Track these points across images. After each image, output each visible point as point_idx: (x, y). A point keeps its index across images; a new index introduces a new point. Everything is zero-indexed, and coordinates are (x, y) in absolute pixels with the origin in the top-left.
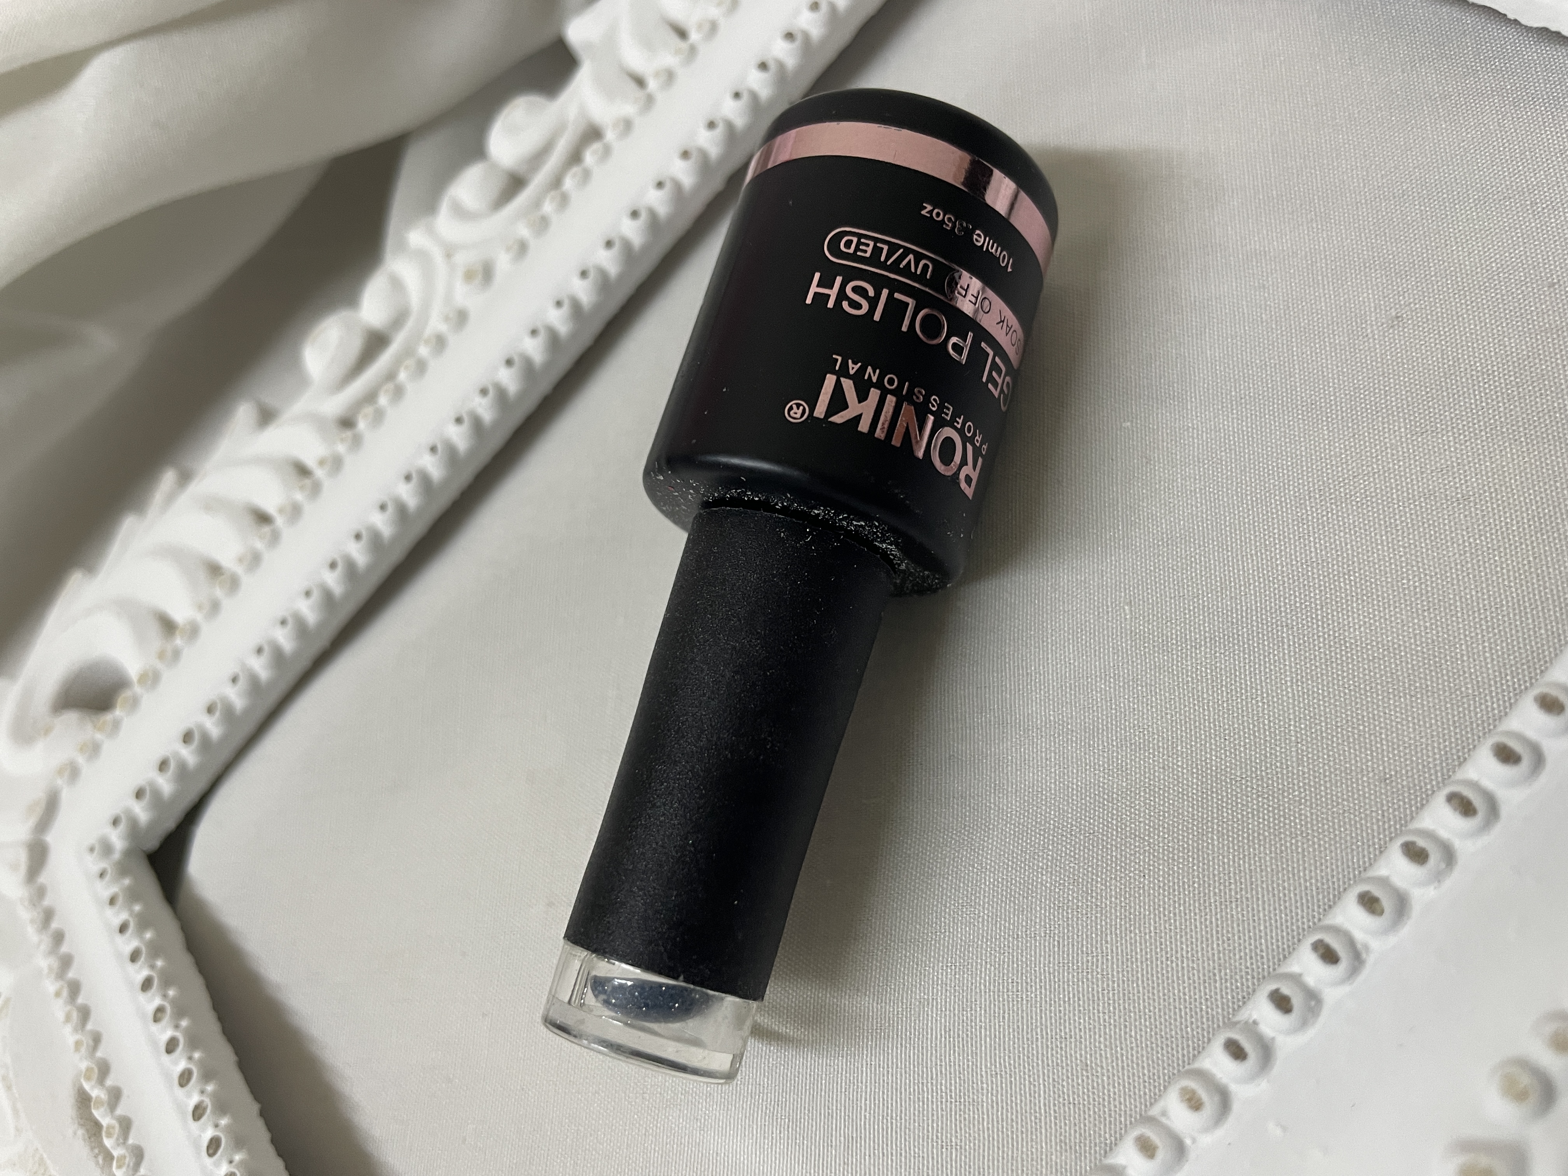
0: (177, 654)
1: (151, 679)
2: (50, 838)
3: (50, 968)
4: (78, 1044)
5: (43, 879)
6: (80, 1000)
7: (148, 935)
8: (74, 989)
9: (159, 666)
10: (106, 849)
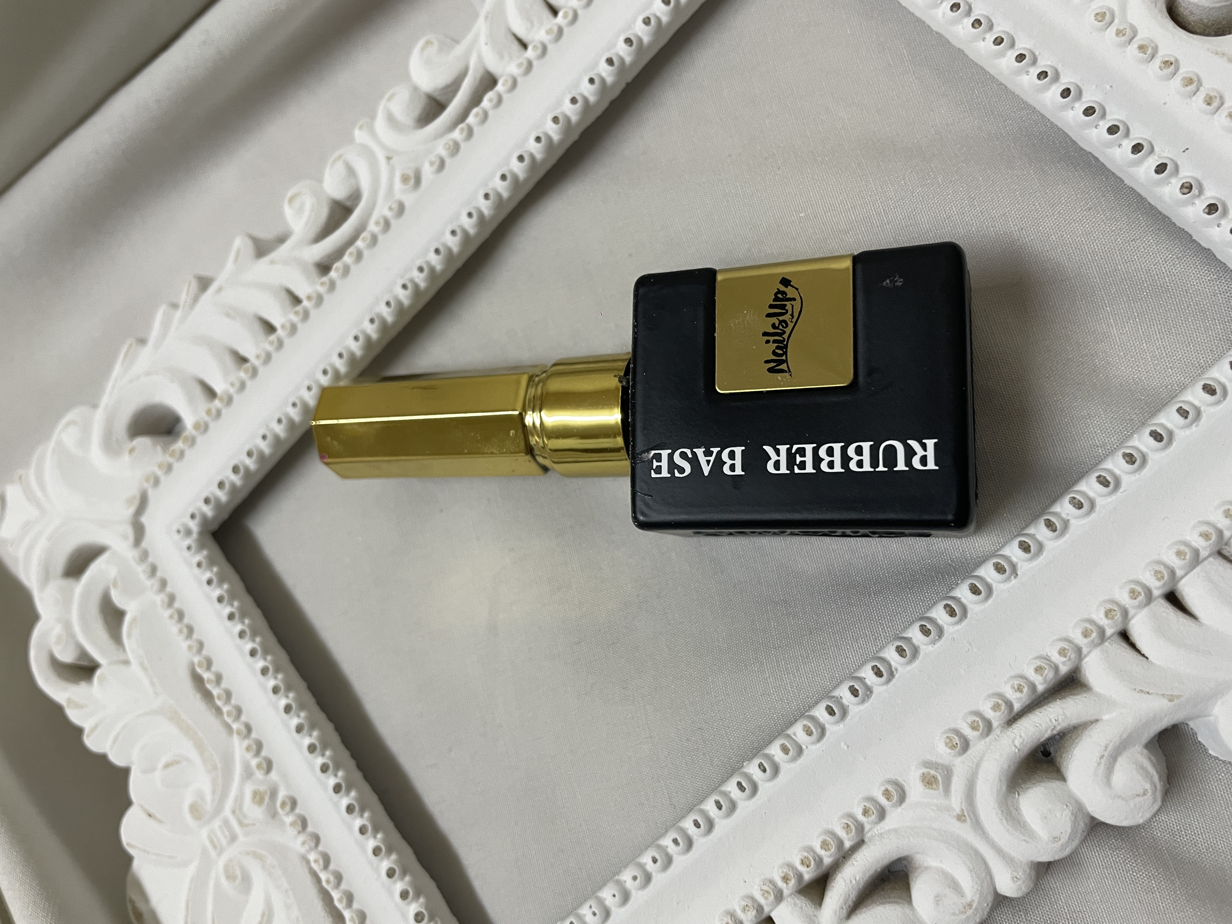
0: (219, 413)
1: (203, 428)
2: (144, 519)
3: (162, 600)
4: (190, 648)
5: (144, 544)
6: (186, 620)
7: (226, 586)
8: (181, 615)
9: (206, 418)
10: (188, 532)
